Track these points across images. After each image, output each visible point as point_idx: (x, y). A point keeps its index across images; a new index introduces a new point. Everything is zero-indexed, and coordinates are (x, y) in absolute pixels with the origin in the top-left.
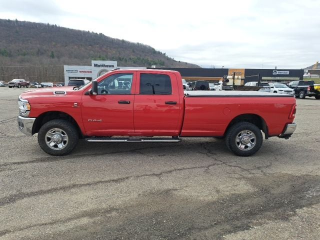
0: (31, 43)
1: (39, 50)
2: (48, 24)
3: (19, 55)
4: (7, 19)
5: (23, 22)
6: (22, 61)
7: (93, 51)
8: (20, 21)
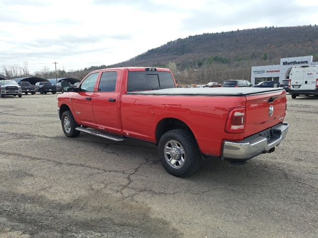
0: (247, 48)
1: (253, 54)
2: (266, 27)
3: (235, 61)
4: (231, 31)
5: (243, 30)
6: (237, 65)
7: (312, 46)
8: (241, 31)
